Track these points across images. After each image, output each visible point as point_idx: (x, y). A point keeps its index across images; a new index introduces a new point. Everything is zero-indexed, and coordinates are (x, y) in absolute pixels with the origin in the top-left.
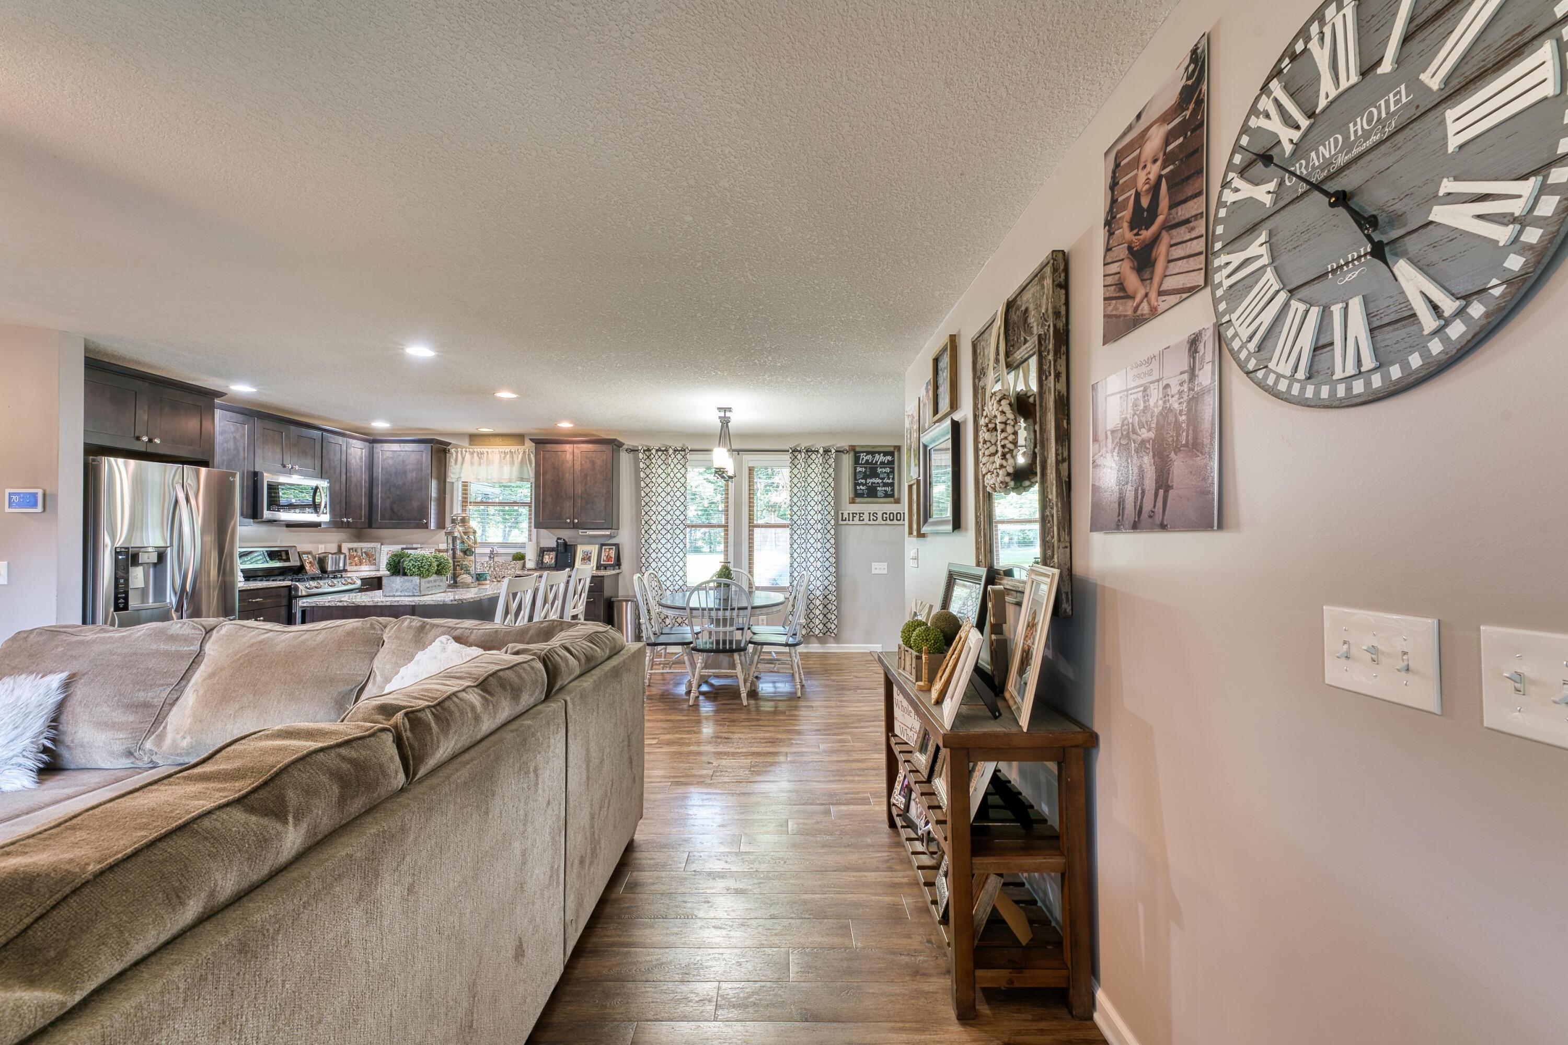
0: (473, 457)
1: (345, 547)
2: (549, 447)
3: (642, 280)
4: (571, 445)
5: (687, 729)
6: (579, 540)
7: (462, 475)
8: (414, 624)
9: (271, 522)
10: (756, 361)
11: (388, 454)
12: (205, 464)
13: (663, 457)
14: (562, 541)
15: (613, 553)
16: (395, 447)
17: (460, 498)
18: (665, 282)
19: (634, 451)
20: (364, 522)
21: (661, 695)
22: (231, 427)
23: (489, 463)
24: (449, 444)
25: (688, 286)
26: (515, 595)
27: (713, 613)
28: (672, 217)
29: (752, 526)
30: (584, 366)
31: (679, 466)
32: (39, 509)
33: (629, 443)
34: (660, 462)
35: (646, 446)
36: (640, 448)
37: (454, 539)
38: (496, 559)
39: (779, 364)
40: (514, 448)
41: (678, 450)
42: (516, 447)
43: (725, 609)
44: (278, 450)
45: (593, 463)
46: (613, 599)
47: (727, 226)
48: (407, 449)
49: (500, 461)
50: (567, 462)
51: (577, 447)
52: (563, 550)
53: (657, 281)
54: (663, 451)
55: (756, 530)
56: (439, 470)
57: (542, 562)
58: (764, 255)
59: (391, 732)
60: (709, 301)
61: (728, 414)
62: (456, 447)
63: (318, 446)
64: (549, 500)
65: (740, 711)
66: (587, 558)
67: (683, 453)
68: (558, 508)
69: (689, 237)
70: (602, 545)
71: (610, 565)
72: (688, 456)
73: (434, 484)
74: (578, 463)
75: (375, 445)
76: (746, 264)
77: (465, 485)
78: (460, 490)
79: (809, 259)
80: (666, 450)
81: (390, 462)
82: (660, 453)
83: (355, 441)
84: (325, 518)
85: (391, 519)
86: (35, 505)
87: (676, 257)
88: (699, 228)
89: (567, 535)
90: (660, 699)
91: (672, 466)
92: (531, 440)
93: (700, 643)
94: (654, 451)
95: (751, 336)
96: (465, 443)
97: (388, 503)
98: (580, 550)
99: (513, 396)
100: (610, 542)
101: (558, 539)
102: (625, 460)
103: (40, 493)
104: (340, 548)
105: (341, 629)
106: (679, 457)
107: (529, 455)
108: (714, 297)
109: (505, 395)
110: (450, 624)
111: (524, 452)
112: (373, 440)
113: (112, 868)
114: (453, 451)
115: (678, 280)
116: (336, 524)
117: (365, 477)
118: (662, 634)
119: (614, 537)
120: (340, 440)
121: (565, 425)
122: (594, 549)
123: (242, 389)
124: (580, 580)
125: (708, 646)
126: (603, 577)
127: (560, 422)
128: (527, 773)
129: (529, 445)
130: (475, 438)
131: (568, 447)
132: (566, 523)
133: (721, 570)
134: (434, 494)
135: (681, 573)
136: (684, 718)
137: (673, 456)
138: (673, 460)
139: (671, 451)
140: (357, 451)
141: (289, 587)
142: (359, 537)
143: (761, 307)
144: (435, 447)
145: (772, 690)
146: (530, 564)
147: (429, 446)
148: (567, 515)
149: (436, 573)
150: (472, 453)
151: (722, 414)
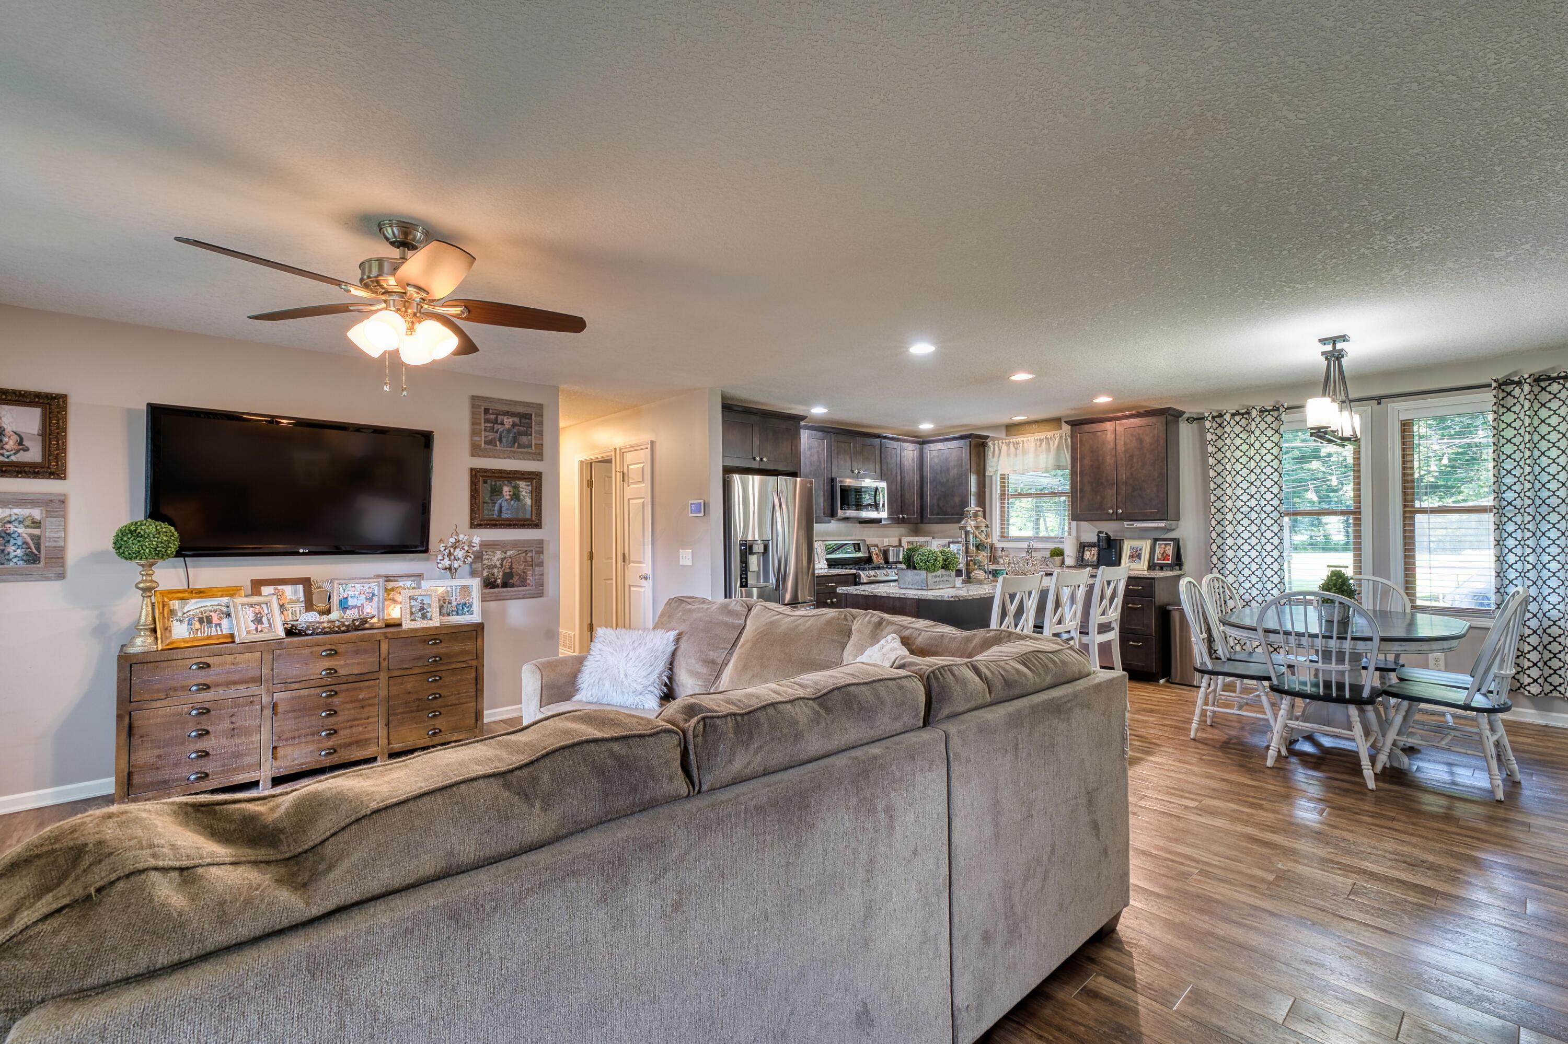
0: (1009, 448)
1: (904, 540)
2: (1086, 427)
3: (1113, 188)
4: (1113, 423)
5: (1251, 800)
6: (1127, 534)
7: (999, 468)
8: (873, 619)
9: (846, 519)
10: (1362, 250)
11: (935, 453)
12: (794, 474)
13: (1243, 422)
14: (1104, 535)
15: (1170, 550)
16: (940, 446)
17: (999, 492)
18: (1148, 179)
19: (1200, 419)
20: (916, 519)
21: (1225, 742)
22: (815, 443)
23: (1025, 452)
24: (987, 437)
25: (1187, 171)
26: (1012, 597)
27: (1319, 642)
28: (1117, 80)
29: (1409, 512)
30: (1092, 325)
31: (1269, 432)
32: (702, 514)
33: (1191, 410)
34: (1238, 429)
35: (1217, 411)
36: (1206, 415)
37: (967, 533)
38: (1034, 554)
39: (1416, 244)
40: (1049, 434)
41: (1266, 411)
42: (1052, 433)
43: (1342, 638)
44: (848, 459)
45: (1141, 441)
46: (1170, 608)
47: (1211, 50)
48: (949, 446)
49: (1036, 450)
50: (1109, 443)
51: (1120, 424)
52: (1105, 546)
53: (1136, 181)
54: (1242, 414)
55: (1419, 518)
56: (978, 465)
57: (1083, 559)
58: (1303, 66)
59: (678, 735)
60: (1232, 182)
61: (1339, 346)
62: (994, 439)
63: (878, 452)
64: (1087, 488)
65: (1358, 796)
66: (1136, 555)
67: (1275, 414)
68: (1099, 497)
69: (1156, 98)
70: (1156, 540)
71: (1167, 565)
72: (1283, 417)
73: (973, 479)
74: (1121, 443)
75: (926, 446)
76: (1275, 97)
77: (1003, 478)
78: (999, 483)
79: (1408, 33)
80: (1248, 413)
81: (936, 460)
82: (1237, 418)
83: (907, 444)
84: (884, 514)
85: (938, 514)
86: (700, 512)
87: (1149, 136)
88: (1165, 75)
89: (1110, 528)
90: (1221, 747)
91: (1257, 433)
92: (1066, 422)
93: (1292, 682)
94: (1228, 417)
95: (1335, 213)
96: (1002, 434)
97: (935, 501)
98: (1127, 547)
99: (1029, 376)
100: (1166, 536)
101: (1100, 532)
102: (1186, 431)
103: (702, 501)
104: (900, 541)
105: (824, 617)
106: (1269, 419)
107: (1066, 439)
108: (1238, 172)
109: (1021, 377)
110: (905, 623)
111: (1061, 437)
112: (922, 441)
113: (386, 808)
114: (990, 444)
115: (1167, 168)
116: (895, 520)
117: (916, 476)
118: (1229, 659)
119: (1173, 530)
120: (895, 444)
121: (1103, 400)
122: (1145, 545)
123: (818, 411)
124: (1109, 583)
125: (1308, 689)
126: (1154, 579)
127: (1096, 397)
128: (873, 811)
129: (1066, 428)
130: (1011, 428)
131: (1109, 426)
132: (1109, 514)
133: (1329, 578)
134: (973, 488)
135: (1276, 579)
136: (1250, 782)
137: (1258, 419)
138: (1258, 425)
139: (1254, 413)
140: (909, 452)
141: (854, 574)
142: (916, 532)
143: (1335, 158)
144: (974, 441)
145: (1447, 777)
146: (1069, 561)
147: (967, 441)
148: (1109, 505)
149: (943, 568)
150: (1008, 445)
151: (1329, 347)
